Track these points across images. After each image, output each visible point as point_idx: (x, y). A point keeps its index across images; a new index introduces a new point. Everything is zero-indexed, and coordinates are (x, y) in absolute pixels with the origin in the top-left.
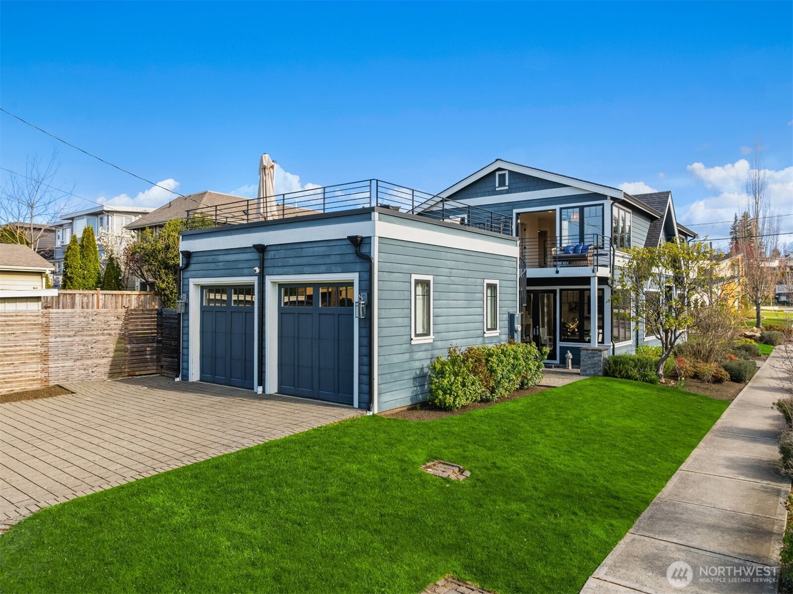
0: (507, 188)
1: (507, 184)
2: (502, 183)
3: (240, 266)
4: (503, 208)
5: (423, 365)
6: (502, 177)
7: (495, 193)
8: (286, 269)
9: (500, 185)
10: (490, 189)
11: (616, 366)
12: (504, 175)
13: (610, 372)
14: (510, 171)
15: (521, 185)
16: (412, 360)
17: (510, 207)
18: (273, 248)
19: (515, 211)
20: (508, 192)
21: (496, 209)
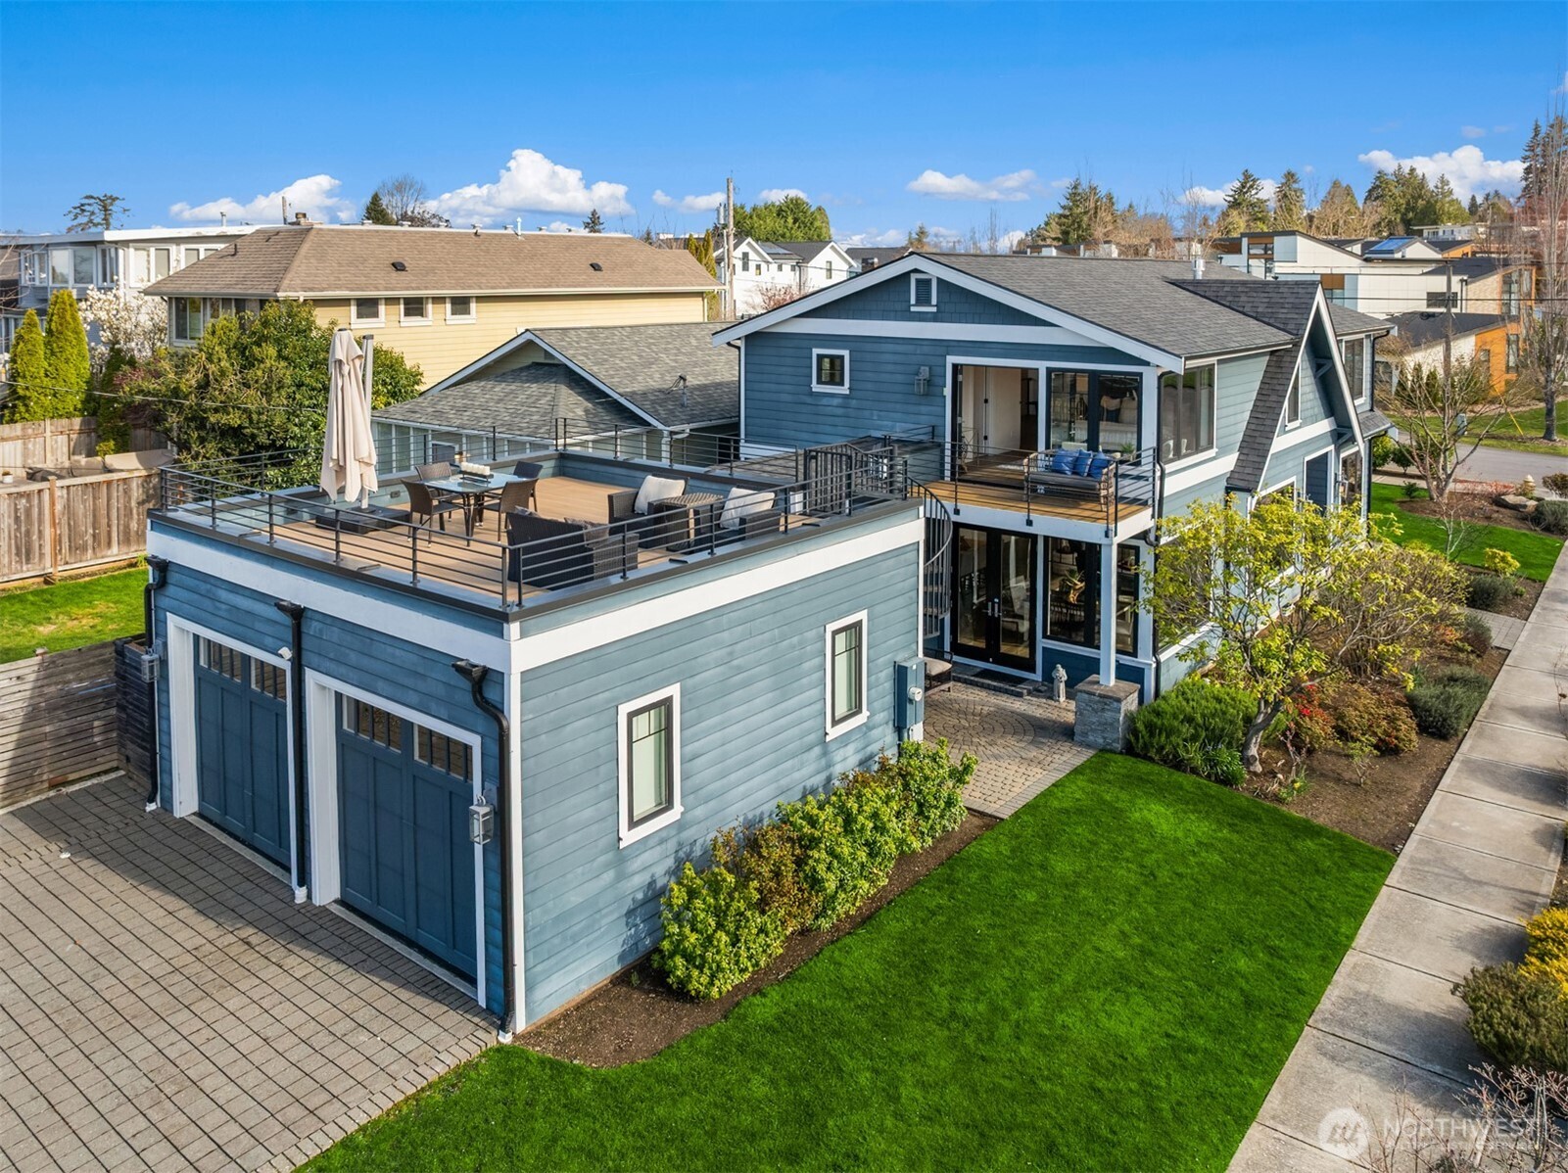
0: (934, 309)
1: (934, 301)
2: (923, 298)
3: (258, 626)
4: (926, 349)
5: (653, 876)
6: (924, 287)
7: (909, 316)
8: (343, 670)
9: (919, 303)
10: (898, 306)
11: (1152, 735)
12: (928, 283)
13: (1138, 749)
14: (939, 279)
15: (965, 308)
16: (621, 876)
17: (941, 350)
18: (317, 617)
19: (951, 360)
20: (935, 318)
21: (910, 348)
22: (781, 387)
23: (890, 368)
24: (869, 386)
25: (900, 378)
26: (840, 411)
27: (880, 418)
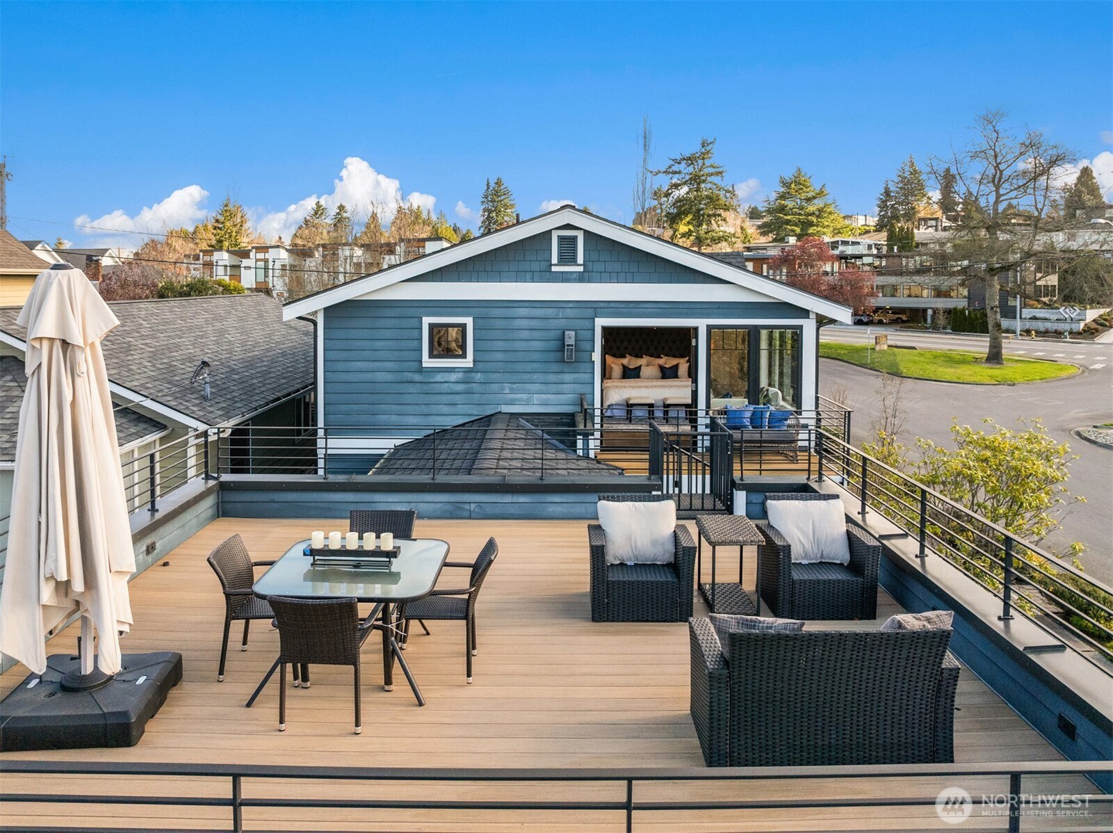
0: (581, 269)
1: (580, 260)
2: (568, 256)
4: (570, 313)
6: (568, 245)
7: (546, 275)
9: (562, 260)
10: (535, 267)
12: (574, 239)
14: (588, 234)
15: (617, 266)
17: (589, 313)
19: (600, 322)
20: (581, 278)
21: (550, 312)
22: (378, 364)
23: (525, 334)
24: (499, 356)
25: (537, 345)
26: (460, 387)
27: (512, 391)
